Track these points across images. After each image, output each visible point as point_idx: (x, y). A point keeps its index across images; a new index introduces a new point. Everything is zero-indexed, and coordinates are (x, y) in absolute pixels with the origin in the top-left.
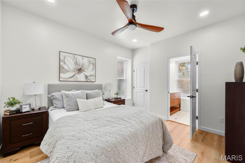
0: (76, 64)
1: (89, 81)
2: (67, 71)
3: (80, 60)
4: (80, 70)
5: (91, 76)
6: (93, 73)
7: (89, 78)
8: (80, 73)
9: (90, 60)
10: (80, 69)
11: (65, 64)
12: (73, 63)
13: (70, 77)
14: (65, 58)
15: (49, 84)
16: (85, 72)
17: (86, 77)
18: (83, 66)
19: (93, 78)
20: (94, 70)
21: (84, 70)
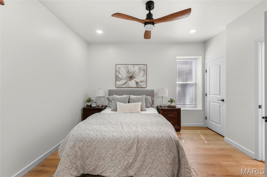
0: (128, 72)
1: (139, 86)
2: (121, 79)
3: (131, 68)
4: (131, 78)
5: (142, 82)
6: (144, 79)
7: (140, 84)
8: (132, 80)
9: (141, 67)
10: (132, 76)
11: (120, 73)
12: (125, 72)
13: (123, 84)
14: (120, 69)
15: (109, 89)
16: (136, 78)
17: (137, 83)
18: (134, 74)
19: (144, 84)
20: (145, 76)
21: (135, 77)
